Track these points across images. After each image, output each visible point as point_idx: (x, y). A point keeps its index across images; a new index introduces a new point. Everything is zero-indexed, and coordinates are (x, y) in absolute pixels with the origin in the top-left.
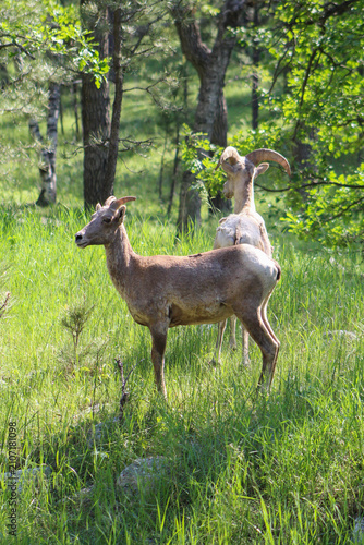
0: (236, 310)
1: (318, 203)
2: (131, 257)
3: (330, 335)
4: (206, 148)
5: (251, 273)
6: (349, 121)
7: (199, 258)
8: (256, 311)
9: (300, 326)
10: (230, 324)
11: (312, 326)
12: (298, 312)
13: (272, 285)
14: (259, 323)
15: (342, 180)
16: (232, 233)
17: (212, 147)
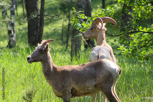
0: (102, 89)
1: (134, 41)
2: (53, 67)
3: (144, 99)
4: (83, 18)
5: (108, 71)
6: (147, 3)
7: (84, 66)
8: (110, 89)
9: (130, 95)
10: (98, 95)
11: (135, 96)
12: (129, 89)
13: (117, 77)
14: (112, 94)
15: (145, 30)
16: (97, 55)
17: (86, 17)
